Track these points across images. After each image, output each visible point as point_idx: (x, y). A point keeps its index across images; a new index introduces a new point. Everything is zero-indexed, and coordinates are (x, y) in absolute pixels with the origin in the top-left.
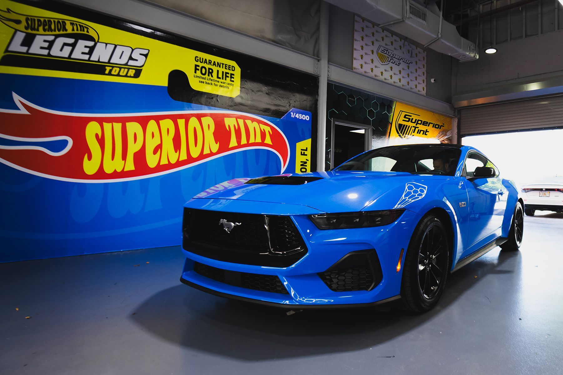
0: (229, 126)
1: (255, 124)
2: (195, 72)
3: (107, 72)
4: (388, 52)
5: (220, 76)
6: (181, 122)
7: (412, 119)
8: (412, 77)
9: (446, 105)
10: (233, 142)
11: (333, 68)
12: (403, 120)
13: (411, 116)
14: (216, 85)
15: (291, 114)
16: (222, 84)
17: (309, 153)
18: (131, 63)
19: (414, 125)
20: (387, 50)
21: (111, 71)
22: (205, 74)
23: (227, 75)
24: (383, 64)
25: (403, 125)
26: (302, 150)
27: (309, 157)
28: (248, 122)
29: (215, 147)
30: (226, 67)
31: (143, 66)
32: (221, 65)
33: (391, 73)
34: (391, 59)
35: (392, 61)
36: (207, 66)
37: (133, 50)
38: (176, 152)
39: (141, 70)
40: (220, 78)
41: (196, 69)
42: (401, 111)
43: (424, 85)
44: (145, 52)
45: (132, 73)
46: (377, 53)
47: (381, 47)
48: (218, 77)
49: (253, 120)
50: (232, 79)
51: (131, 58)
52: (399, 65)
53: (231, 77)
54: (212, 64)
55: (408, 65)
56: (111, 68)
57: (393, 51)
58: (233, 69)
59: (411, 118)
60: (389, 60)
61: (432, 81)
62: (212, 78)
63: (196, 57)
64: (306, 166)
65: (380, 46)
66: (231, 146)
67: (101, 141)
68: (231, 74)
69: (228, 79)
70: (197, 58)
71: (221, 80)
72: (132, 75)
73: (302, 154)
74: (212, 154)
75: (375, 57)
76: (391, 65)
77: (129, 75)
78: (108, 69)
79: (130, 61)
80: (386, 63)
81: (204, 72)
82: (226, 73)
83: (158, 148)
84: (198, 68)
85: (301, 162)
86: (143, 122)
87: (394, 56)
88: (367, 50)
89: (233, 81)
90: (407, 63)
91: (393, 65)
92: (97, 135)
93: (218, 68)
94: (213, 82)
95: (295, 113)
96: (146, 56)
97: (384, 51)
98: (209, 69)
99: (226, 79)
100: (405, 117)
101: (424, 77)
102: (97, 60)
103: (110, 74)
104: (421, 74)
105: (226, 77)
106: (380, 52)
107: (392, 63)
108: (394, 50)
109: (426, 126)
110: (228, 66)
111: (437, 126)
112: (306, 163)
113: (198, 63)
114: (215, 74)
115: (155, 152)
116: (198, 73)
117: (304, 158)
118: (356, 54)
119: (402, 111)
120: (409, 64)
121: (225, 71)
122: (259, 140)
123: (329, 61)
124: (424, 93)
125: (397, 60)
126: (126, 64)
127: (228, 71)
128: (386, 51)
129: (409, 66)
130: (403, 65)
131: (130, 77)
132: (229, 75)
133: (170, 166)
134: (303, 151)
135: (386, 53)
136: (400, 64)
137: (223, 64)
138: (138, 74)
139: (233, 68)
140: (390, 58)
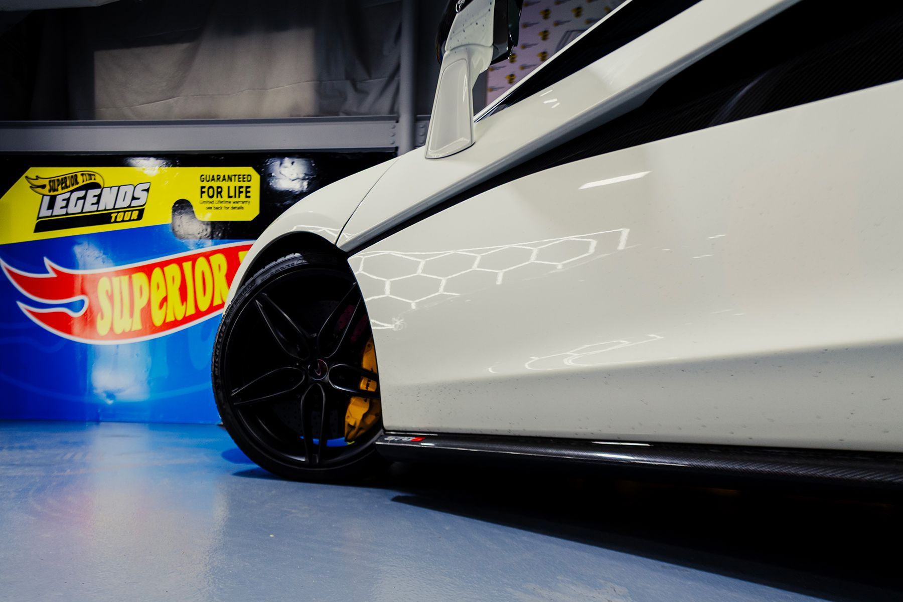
2: (201, 196)
3: (113, 220)
5: (232, 194)
6: (188, 267)
14: (228, 208)
16: (235, 205)
18: (135, 203)
21: (116, 217)
22: (212, 197)
23: (241, 190)
30: (238, 178)
31: (145, 203)
32: (233, 177)
36: (215, 184)
37: (135, 187)
38: (183, 304)
39: (144, 209)
40: (231, 197)
41: (202, 192)
44: (146, 187)
45: (135, 215)
48: (230, 197)
50: (248, 194)
51: (134, 198)
53: (247, 192)
54: (221, 179)
56: (116, 214)
58: (249, 179)
62: (221, 200)
63: (202, 175)
67: (111, 298)
68: (248, 187)
69: (243, 195)
70: (203, 177)
71: (233, 200)
72: (136, 218)
77: (132, 219)
78: (114, 216)
79: (133, 201)
81: (211, 194)
82: (240, 187)
83: (164, 302)
84: (203, 190)
89: (249, 197)
92: (107, 292)
93: (229, 183)
94: (223, 205)
96: (147, 190)
98: (218, 187)
99: (239, 197)
102: (104, 209)
103: (115, 222)
105: (240, 192)
110: (242, 177)
113: (205, 184)
114: (225, 193)
115: (161, 306)
116: (205, 195)
121: (238, 184)
126: (129, 206)
127: (242, 184)
131: (134, 220)
132: (243, 190)
133: (175, 323)
137: (235, 175)
138: (141, 215)
139: (249, 177)
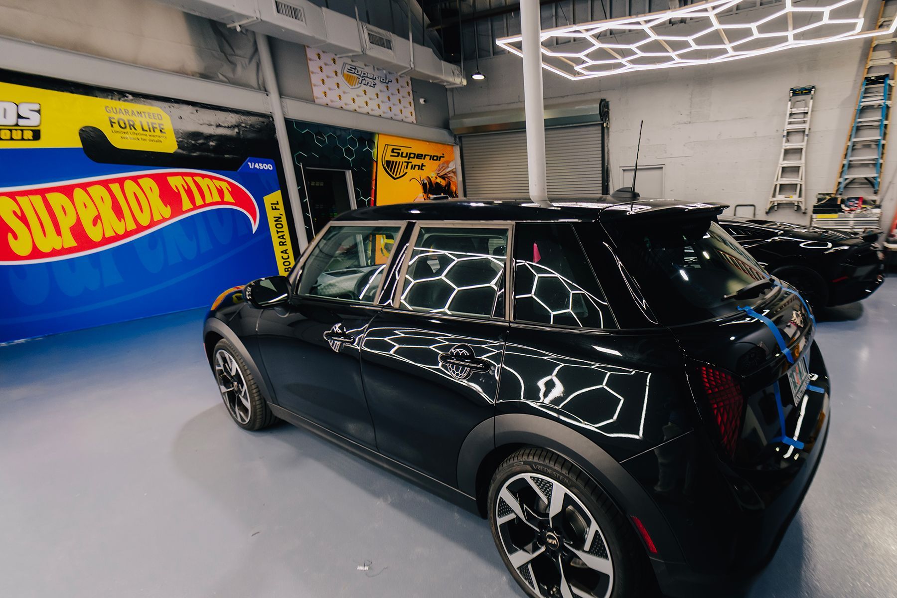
0: (176, 186)
1: (207, 180)
2: (112, 126)
4: (356, 70)
5: (146, 127)
6: (115, 188)
7: (402, 153)
8: (395, 100)
9: (445, 132)
10: (186, 204)
11: (289, 103)
12: (391, 156)
13: (400, 150)
14: (145, 140)
15: (249, 165)
17: (281, 206)
18: (23, 122)
19: (406, 159)
20: (354, 68)
23: (155, 126)
24: (354, 87)
25: (390, 161)
26: (272, 204)
27: (282, 211)
28: (198, 179)
29: (167, 211)
30: (149, 115)
31: (39, 124)
32: (143, 114)
33: (366, 98)
34: (362, 80)
35: (364, 82)
37: (17, 106)
38: (120, 221)
39: (39, 130)
41: (112, 123)
42: (386, 145)
43: (412, 109)
44: (36, 107)
45: (28, 135)
46: (343, 74)
47: (347, 65)
49: (203, 176)
50: (163, 131)
51: (20, 117)
52: (374, 87)
53: (160, 128)
55: (386, 84)
57: (363, 69)
58: (160, 118)
59: (400, 152)
60: (360, 82)
61: (422, 101)
63: (107, 107)
64: (281, 221)
65: (345, 64)
66: (184, 209)
67: (23, 219)
69: (158, 131)
70: (108, 109)
72: (31, 138)
73: (273, 209)
74: (164, 220)
75: (341, 79)
76: (364, 87)
77: (24, 138)
79: (21, 120)
80: (357, 86)
81: (123, 125)
82: (153, 124)
83: (97, 219)
84: (113, 121)
85: (274, 217)
86: (68, 192)
87: (366, 76)
88: (329, 70)
90: (386, 82)
91: (367, 88)
92: (15, 213)
95: (253, 164)
96: (39, 112)
97: (352, 70)
99: (154, 131)
100: (393, 151)
101: (411, 99)
104: (406, 95)
105: (154, 128)
106: (345, 72)
107: (365, 84)
108: (364, 67)
109: (422, 159)
110: (152, 115)
111: (435, 158)
112: (280, 218)
113: (112, 115)
115: (95, 223)
116: (116, 127)
117: (277, 213)
118: (315, 79)
119: (388, 145)
120: (388, 83)
121: (150, 120)
122: (217, 198)
123: (281, 94)
124: (413, 119)
125: (371, 80)
126: (16, 125)
127: (154, 121)
128: (354, 70)
129: (387, 86)
130: (380, 86)
131: (29, 140)
132: (157, 126)
133: (117, 238)
134: (274, 206)
135: (355, 73)
136: (376, 84)
138: (37, 135)
139: (159, 116)
140: (361, 78)
